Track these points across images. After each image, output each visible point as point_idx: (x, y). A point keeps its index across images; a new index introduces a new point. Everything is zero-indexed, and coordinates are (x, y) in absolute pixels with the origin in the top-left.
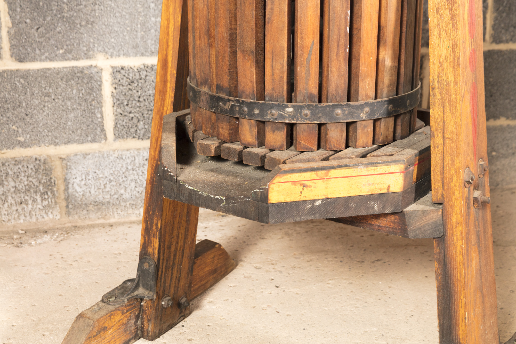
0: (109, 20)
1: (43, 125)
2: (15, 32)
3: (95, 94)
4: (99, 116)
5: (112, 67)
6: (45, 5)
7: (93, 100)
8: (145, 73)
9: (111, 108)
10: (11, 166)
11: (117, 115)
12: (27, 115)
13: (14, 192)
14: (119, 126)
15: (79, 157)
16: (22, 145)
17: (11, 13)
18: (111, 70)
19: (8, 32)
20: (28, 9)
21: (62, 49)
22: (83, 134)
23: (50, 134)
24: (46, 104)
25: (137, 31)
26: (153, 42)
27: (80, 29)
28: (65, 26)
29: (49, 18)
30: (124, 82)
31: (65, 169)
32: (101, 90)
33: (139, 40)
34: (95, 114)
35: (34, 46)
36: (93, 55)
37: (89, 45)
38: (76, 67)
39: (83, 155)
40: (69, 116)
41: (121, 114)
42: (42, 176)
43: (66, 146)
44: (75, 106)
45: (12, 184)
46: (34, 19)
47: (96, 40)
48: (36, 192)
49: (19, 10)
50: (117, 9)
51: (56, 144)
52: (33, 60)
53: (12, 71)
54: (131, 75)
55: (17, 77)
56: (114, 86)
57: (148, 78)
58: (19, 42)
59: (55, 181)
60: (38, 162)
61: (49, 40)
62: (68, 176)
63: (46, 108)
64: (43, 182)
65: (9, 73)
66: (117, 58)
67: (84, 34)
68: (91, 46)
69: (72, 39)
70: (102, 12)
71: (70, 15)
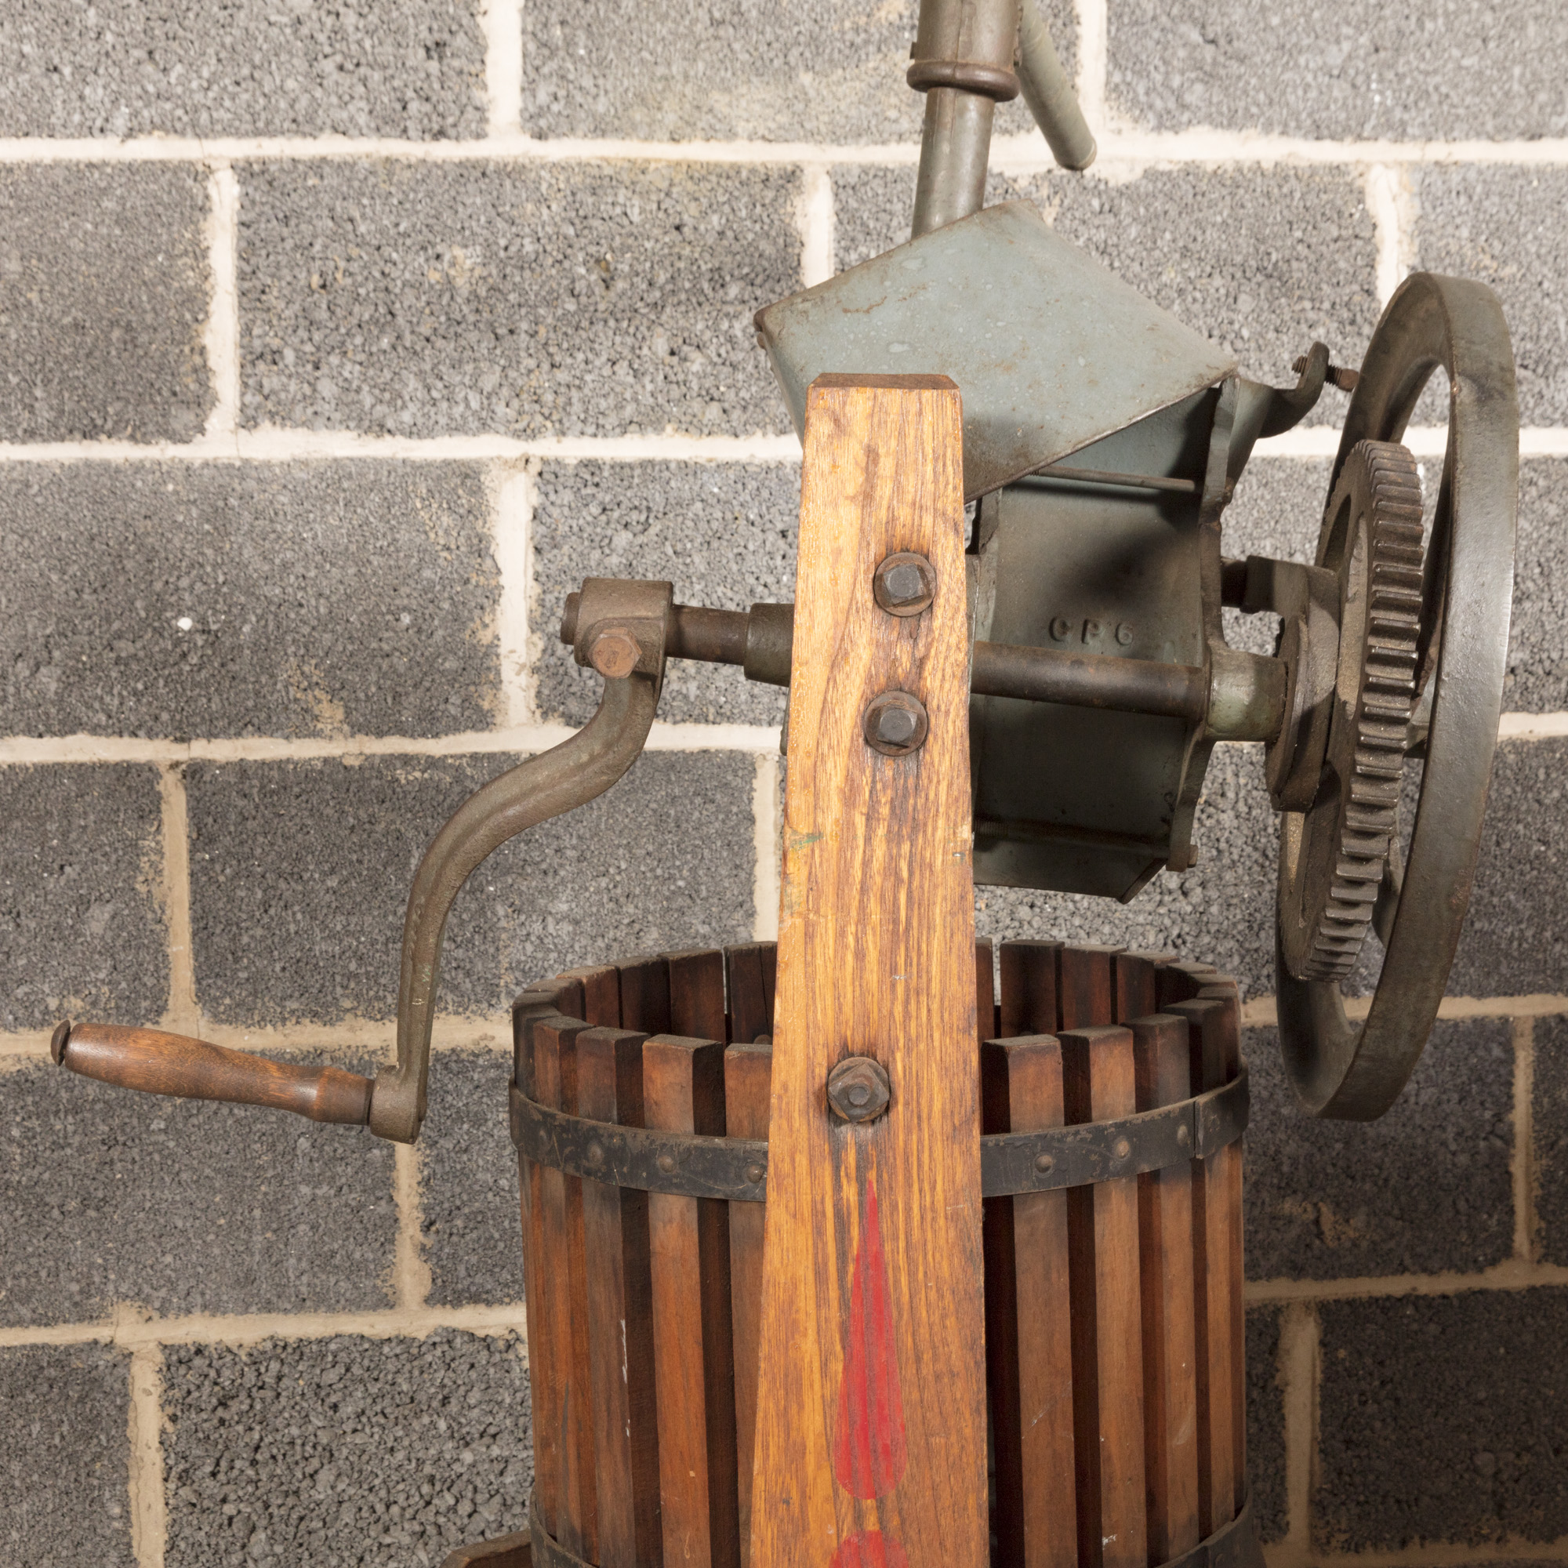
0: (158, 1193)
3: (103, 1437)
4: (116, 1510)
5: (166, 1347)
7: (97, 1457)
8: (275, 1366)
9: (159, 1486)
11: (176, 1508)
14: (183, 1545)
18: (160, 1358)
25: (249, 1230)
26: (304, 1264)
27: (61, 1223)
28: (12, 1213)
30: (206, 1396)
32: (126, 1422)
33: (257, 1258)
34: (103, 1506)
36: (103, 1308)
37: (90, 1276)
38: (44, 1347)
40: (15, 1509)
41: (194, 1505)
44: (35, 1477)
47: (112, 1259)
50: (186, 1160)
54: (226, 1373)
56: (170, 1410)
57: (285, 1382)
66: (183, 1319)
67: (72, 1241)
68: (97, 1279)
69: (32, 1255)
70: (137, 1167)
71: (30, 1178)
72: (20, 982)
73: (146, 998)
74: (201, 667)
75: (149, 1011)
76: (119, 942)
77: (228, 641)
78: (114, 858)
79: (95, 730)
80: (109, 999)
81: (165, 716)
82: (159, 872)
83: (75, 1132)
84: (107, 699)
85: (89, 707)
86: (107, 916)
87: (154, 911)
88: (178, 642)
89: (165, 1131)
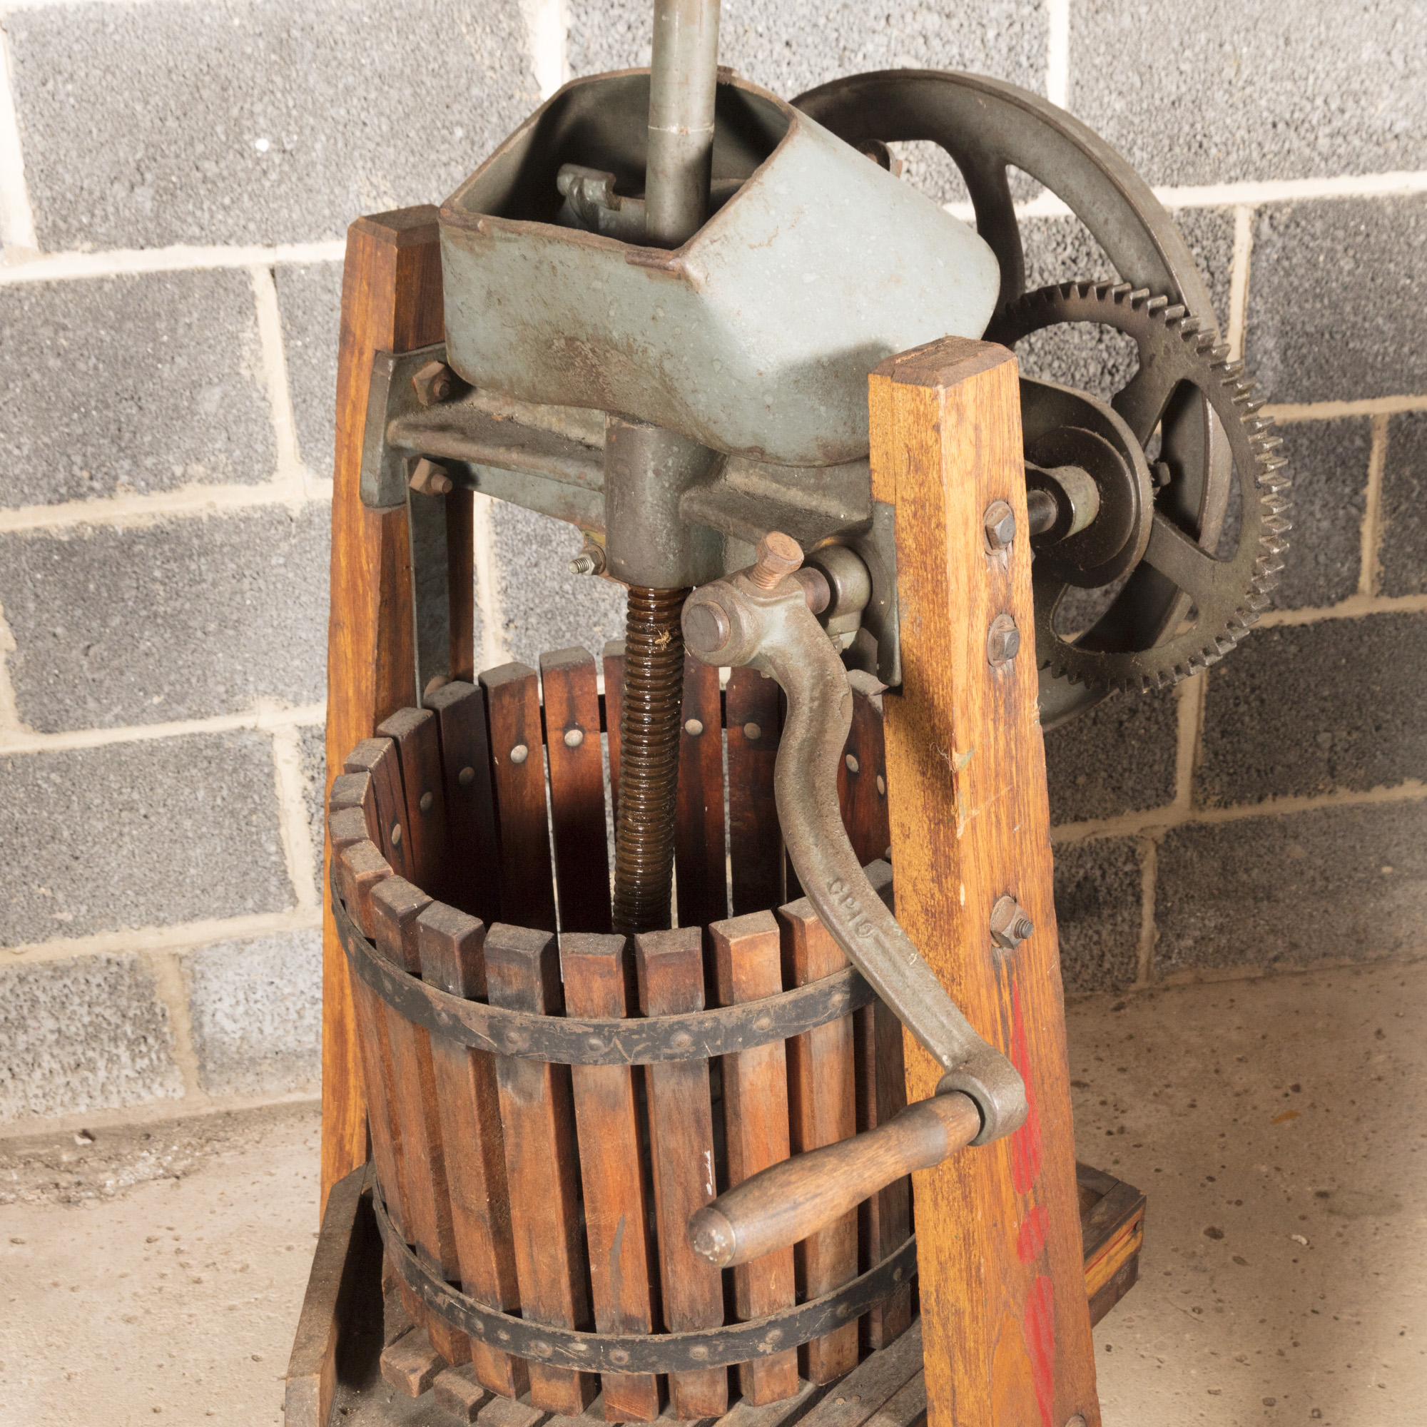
0: (283, 614)
1: (122, 880)
2: (28, 662)
3: (256, 797)
4: (272, 848)
5: (300, 728)
6: (103, 590)
7: (253, 811)
9: (305, 827)
10: (43, 982)
11: (319, 843)
12: (77, 858)
13: (57, 1042)
15: (224, 949)
16: (67, 930)
17: (10, 614)
18: (297, 736)
19: (8, 662)
20: (58, 602)
21: (158, 693)
22: (232, 895)
23: (142, 900)
24: (126, 830)
27: (204, 641)
28: (162, 636)
29: (116, 621)
31: (189, 981)
32: (273, 785)
34: (261, 846)
35: (81, 690)
36: (246, 703)
37: (232, 679)
38: (200, 734)
39: (236, 944)
40: (190, 852)
42: (129, 999)
43: (189, 925)
44: (204, 829)
45: (50, 1024)
46: (77, 624)
47: (250, 665)
48: (114, 1040)
49: (31, 606)
51: (161, 923)
52: (82, 724)
53: (25, 756)
55: (41, 769)
56: (309, 773)
58: (39, 683)
59: (163, 1010)
60: (114, 969)
61: (122, 673)
62: (200, 997)
63: (126, 839)
64: (131, 1014)
65: (18, 763)
66: (312, 706)
67: (215, 654)
68: (239, 682)
69: (183, 667)
70: (264, 596)
71: (174, 609)
72: (147, 454)
73: (258, 462)
74: (280, 182)
75: (261, 472)
76: (230, 418)
77: (302, 159)
78: (219, 349)
79: (191, 241)
80: (226, 465)
81: (252, 226)
82: (259, 359)
83: (208, 570)
84: (198, 213)
85: (184, 221)
86: (217, 397)
87: (258, 391)
88: (257, 162)
89: (285, 565)
